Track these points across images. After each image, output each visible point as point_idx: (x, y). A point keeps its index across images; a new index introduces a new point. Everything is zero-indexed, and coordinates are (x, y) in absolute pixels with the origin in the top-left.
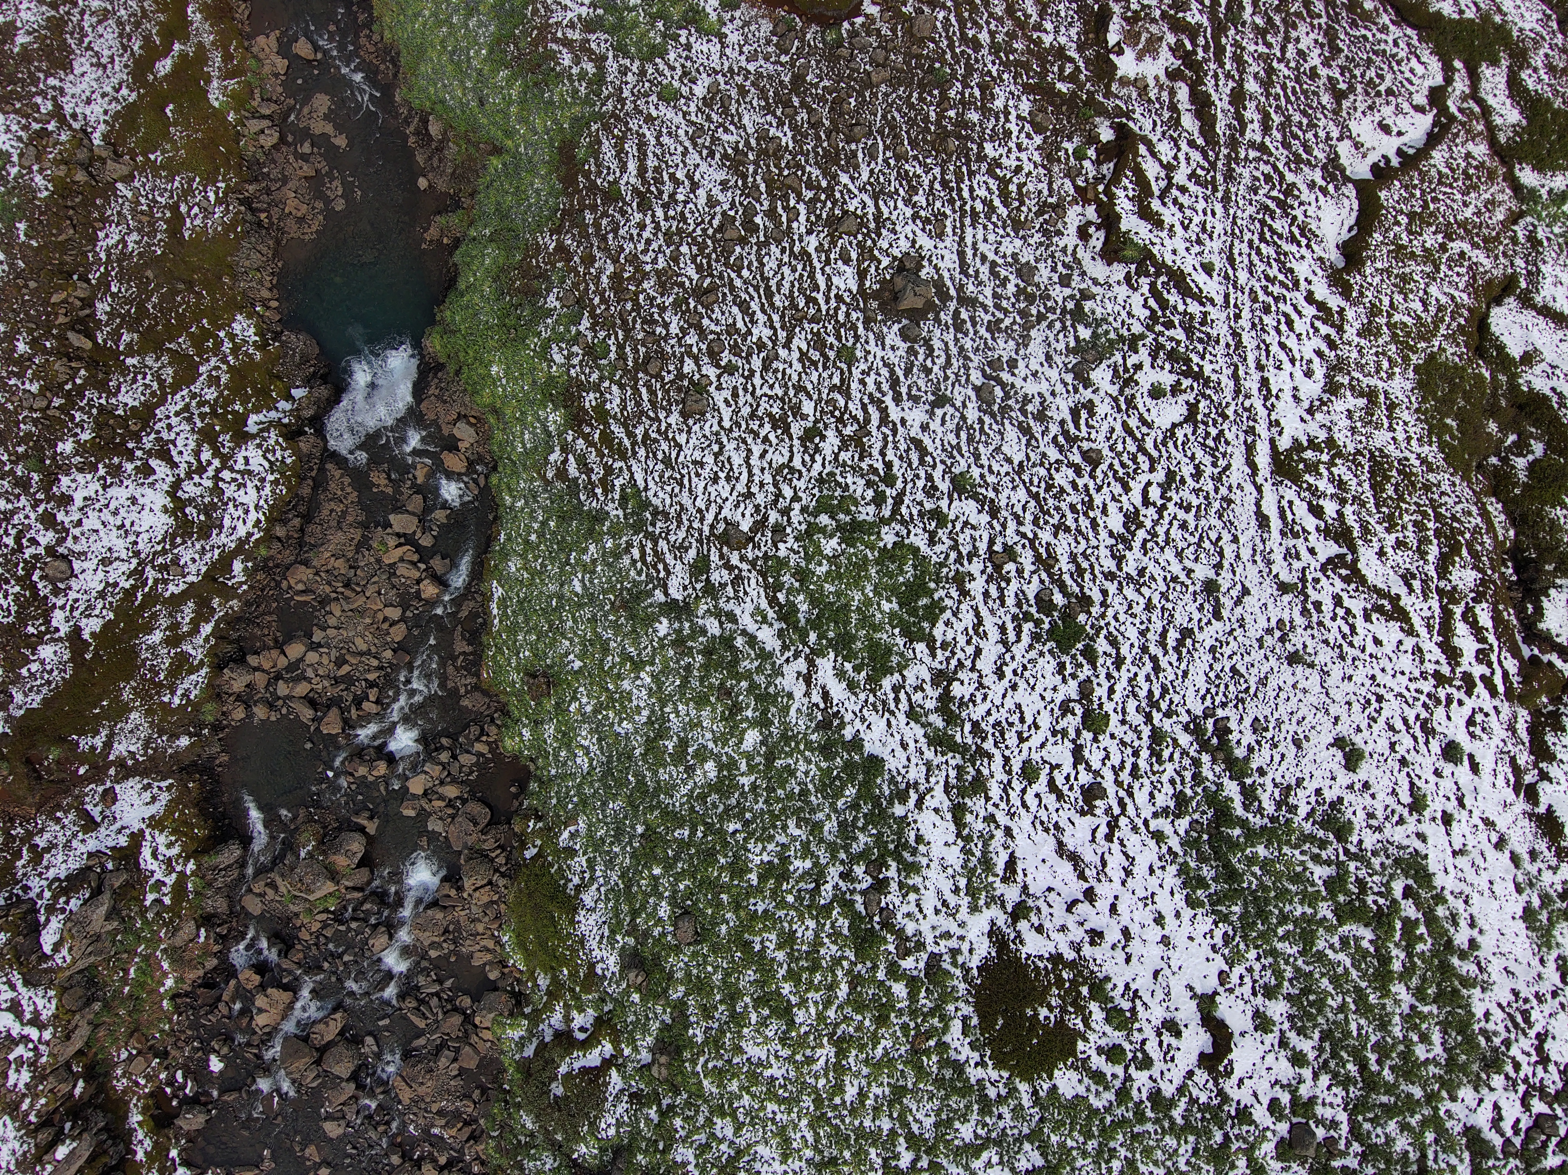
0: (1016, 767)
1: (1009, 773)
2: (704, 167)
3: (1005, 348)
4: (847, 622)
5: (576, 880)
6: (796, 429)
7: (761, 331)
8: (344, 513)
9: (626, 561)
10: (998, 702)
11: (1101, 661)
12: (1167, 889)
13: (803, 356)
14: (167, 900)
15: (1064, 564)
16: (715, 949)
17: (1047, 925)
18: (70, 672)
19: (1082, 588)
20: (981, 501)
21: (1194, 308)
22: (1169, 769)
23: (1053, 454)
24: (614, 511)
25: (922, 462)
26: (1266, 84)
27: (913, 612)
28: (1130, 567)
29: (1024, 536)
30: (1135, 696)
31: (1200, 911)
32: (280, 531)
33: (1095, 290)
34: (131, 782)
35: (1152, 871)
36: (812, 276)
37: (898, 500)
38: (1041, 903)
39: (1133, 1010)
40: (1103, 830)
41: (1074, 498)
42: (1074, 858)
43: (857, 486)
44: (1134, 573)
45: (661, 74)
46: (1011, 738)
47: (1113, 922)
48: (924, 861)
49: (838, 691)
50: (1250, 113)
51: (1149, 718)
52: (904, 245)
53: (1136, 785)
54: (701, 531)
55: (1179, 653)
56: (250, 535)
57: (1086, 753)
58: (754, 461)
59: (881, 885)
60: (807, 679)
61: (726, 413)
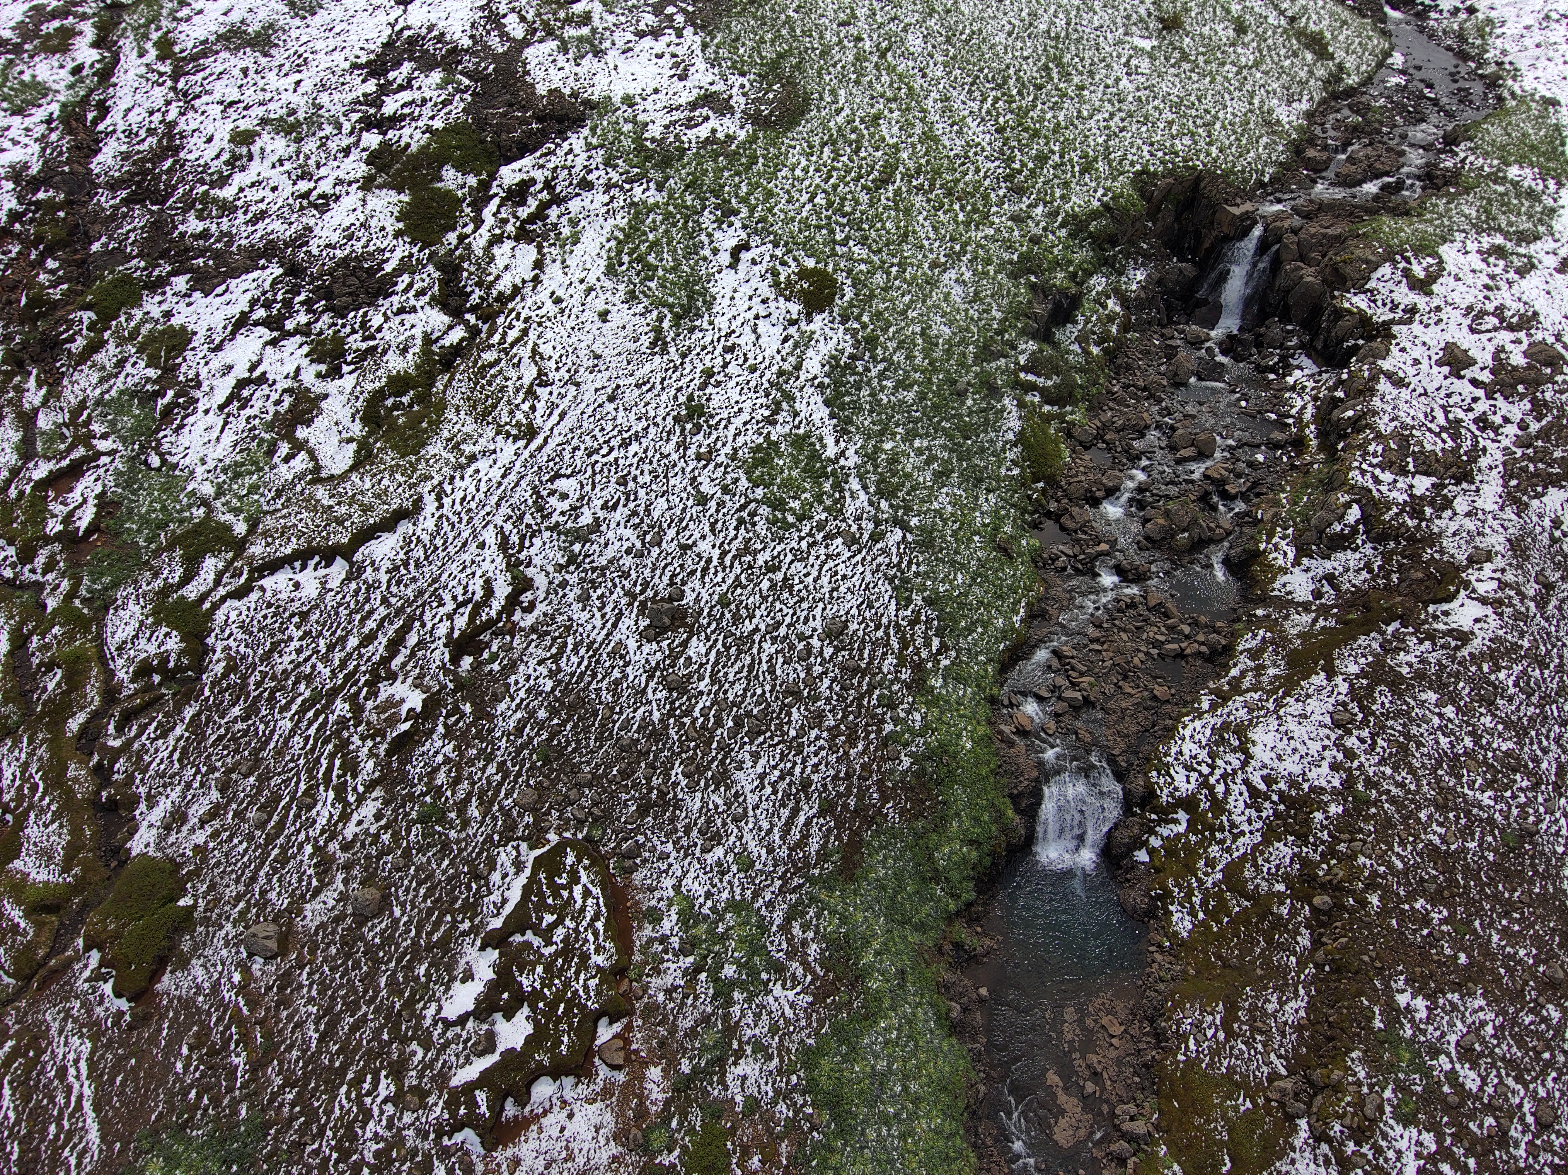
0: (758, 372)
1: (763, 372)
2: (748, 788)
3: (627, 561)
4: (807, 465)
5: (1016, 449)
6: (779, 576)
7: (769, 648)
9: (922, 568)
10: (750, 400)
11: (687, 393)
12: (721, 306)
13: (751, 617)
14: (1279, 529)
15: (675, 440)
16: (949, 372)
18: (1336, 653)
19: (674, 426)
20: (697, 487)
21: (508, 527)
22: (688, 342)
23: (642, 493)
24: (918, 598)
25: (717, 520)
26: (343, 640)
27: (768, 454)
28: (643, 423)
29: (686, 462)
30: (682, 374)
31: (713, 294)
33: (550, 569)
34: (1300, 598)
35: (723, 313)
36: (717, 663)
37: (742, 507)
38: (781, 321)
39: (766, 273)
40: (734, 335)
41: (647, 467)
42: (755, 331)
43: (761, 527)
44: (643, 420)
45: (741, 884)
47: (754, 303)
48: (826, 357)
49: (830, 441)
50: (371, 624)
51: (682, 364)
52: (646, 649)
53: (707, 343)
54: (868, 553)
55: (648, 380)
56: (1192, 720)
57: (721, 364)
58: (815, 574)
59: (852, 357)
60: (843, 454)
61: (818, 612)
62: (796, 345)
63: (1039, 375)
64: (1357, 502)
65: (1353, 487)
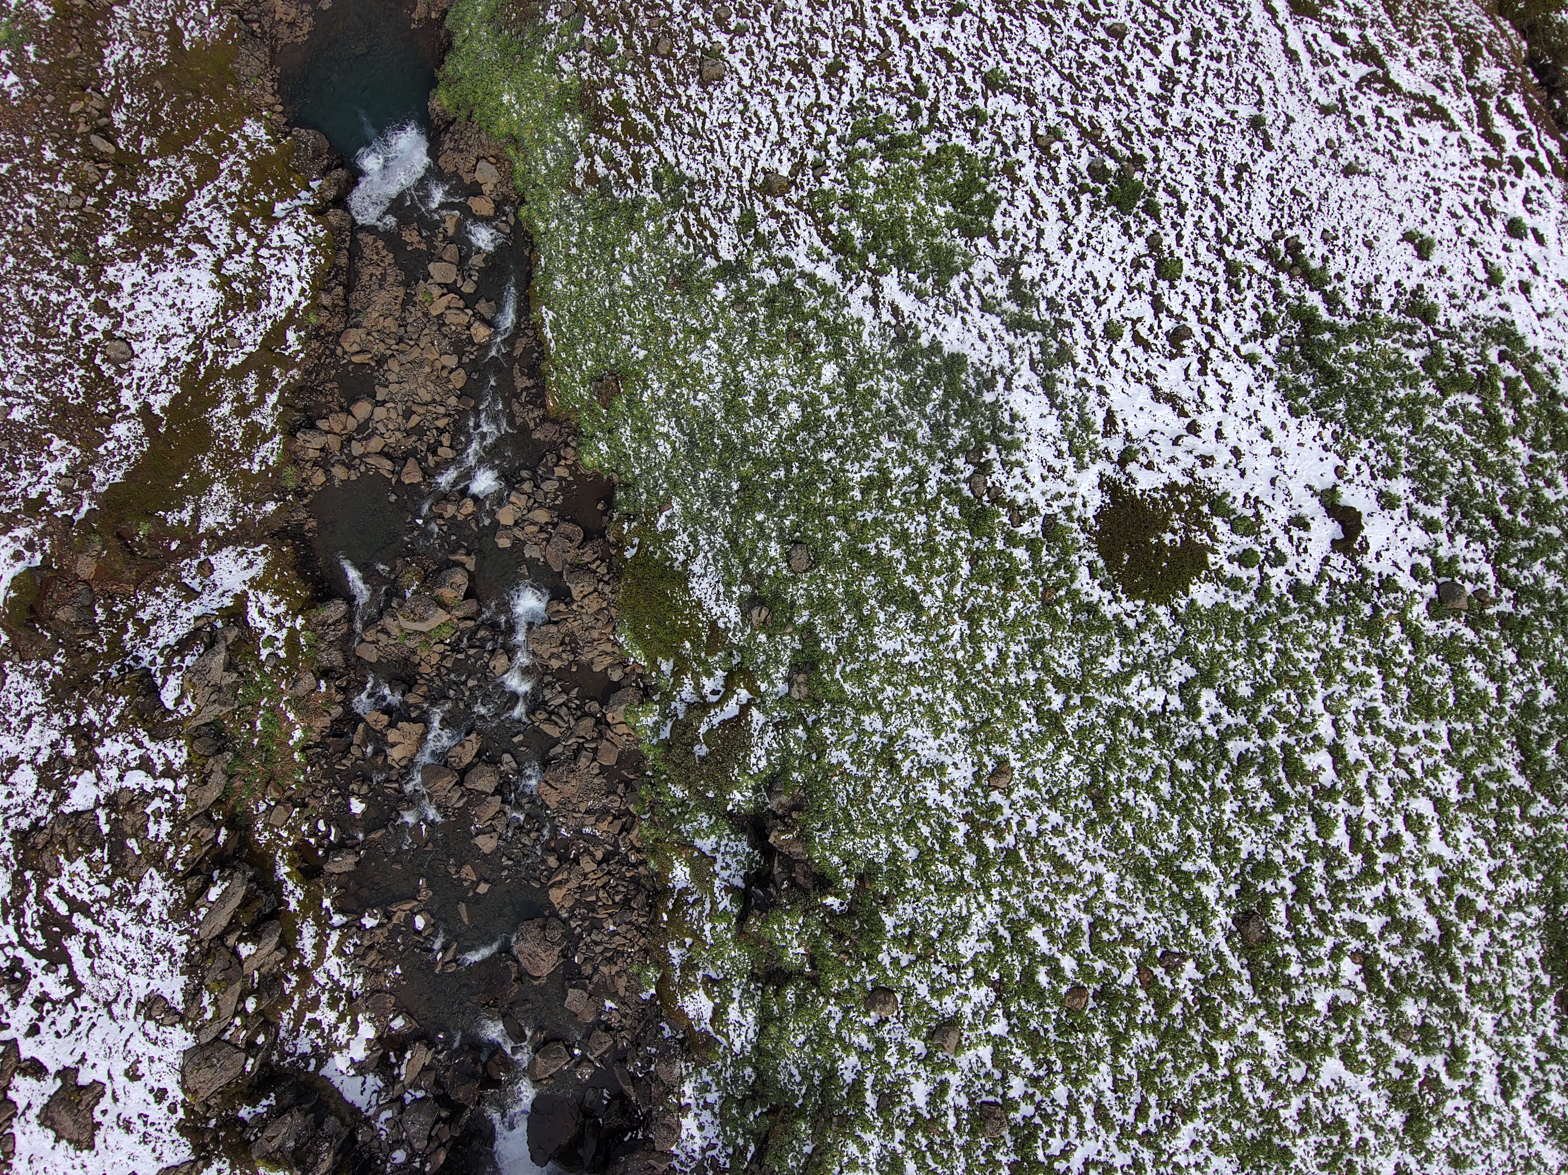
0: (1098, 329)
1: (1092, 337)
4: (904, 235)
5: (682, 557)
6: (818, 68)
8: (384, 276)
9: (671, 239)
10: (1069, 275)
11: (1163, 213)
12: (1269, 405)
14: (282, 654)
15: (1110, 132)
16: (832, 566)
17: (1156, 460)
18: (146, 445)
19: (1131, 150)
20: (1015, 93)
22: (1250, 297)
24: (649, 195)
25: (950, 68)
27: (968, 210)
28: (1175, 121)
29: (1065, 115)
30: (1203, 236)
31: (1304, 418)
32: (325, 300)
34: (225, 552)
35: (1250, 392)
37: (934, 109)
38: (1146, 444)
39: (1257, 515)
40: (1195, 366)
42: (1172, 399)
43: (890, 106)
44: (1180, 126)
46: (1089, 305)
47: (1221, 446)
48: (1023, 437)
49: (907, 303)
51: (1220, 254)
53: (1220, 318)
54: (740, 188)
55: (1238, 188)
56: (297, 304)
57: (1165, 300)
58: (781, 109)
59: (984, 468)
60: (874, 301)
61: (745, 72)
62: (1085, 424)
63: (723, 723)
64: (168, 712)
65: (178, 736)
